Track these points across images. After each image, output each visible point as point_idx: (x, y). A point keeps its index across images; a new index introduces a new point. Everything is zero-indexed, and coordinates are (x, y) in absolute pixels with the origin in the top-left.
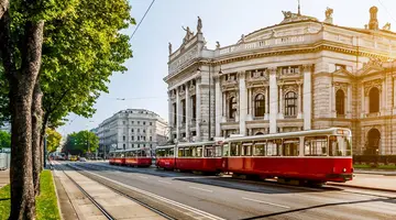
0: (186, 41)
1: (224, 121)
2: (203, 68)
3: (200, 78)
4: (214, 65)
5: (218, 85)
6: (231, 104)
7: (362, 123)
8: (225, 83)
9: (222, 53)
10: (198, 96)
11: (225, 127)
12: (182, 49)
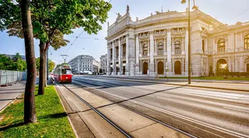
0: (118, 19)
1: (141, 56)
2: (130, 30)
3: (128, 35)
4: (135, 29)
5: (137, 38)
6: (144, 47)
7: (214, 57)
8: (141, 37)
9: (139, 23)
10: (127, 44)
11: (141, 59)
12: (116, 23)
